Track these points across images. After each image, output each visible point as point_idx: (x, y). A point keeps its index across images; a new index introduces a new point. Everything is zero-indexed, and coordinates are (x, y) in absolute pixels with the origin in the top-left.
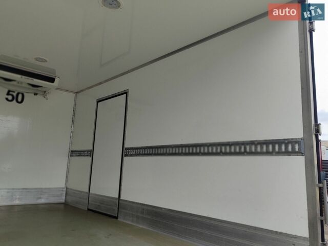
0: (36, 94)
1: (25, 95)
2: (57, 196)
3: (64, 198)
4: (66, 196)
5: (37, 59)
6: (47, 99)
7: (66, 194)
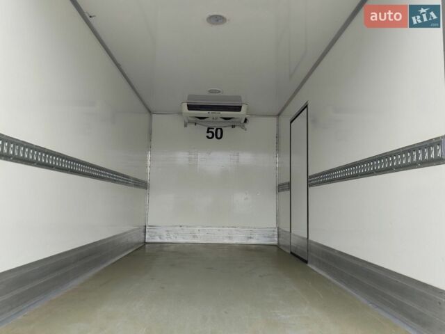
0: (233, 127)
1: (223, 129)
2: (268, 237)
3: (276, 239)
4: (278, 237)
5: (211, 91)
6: (246, 130)
7: (278, 235)
